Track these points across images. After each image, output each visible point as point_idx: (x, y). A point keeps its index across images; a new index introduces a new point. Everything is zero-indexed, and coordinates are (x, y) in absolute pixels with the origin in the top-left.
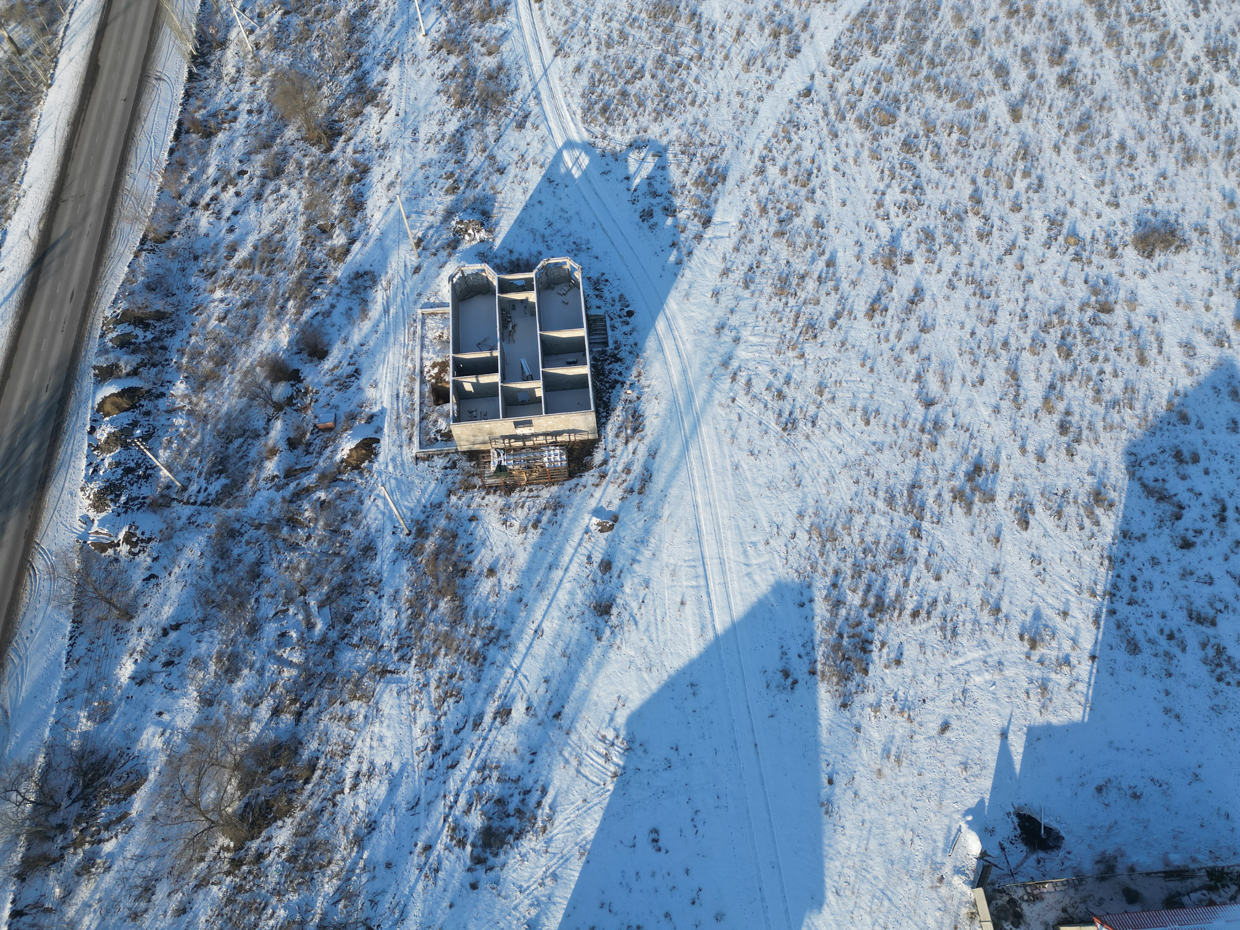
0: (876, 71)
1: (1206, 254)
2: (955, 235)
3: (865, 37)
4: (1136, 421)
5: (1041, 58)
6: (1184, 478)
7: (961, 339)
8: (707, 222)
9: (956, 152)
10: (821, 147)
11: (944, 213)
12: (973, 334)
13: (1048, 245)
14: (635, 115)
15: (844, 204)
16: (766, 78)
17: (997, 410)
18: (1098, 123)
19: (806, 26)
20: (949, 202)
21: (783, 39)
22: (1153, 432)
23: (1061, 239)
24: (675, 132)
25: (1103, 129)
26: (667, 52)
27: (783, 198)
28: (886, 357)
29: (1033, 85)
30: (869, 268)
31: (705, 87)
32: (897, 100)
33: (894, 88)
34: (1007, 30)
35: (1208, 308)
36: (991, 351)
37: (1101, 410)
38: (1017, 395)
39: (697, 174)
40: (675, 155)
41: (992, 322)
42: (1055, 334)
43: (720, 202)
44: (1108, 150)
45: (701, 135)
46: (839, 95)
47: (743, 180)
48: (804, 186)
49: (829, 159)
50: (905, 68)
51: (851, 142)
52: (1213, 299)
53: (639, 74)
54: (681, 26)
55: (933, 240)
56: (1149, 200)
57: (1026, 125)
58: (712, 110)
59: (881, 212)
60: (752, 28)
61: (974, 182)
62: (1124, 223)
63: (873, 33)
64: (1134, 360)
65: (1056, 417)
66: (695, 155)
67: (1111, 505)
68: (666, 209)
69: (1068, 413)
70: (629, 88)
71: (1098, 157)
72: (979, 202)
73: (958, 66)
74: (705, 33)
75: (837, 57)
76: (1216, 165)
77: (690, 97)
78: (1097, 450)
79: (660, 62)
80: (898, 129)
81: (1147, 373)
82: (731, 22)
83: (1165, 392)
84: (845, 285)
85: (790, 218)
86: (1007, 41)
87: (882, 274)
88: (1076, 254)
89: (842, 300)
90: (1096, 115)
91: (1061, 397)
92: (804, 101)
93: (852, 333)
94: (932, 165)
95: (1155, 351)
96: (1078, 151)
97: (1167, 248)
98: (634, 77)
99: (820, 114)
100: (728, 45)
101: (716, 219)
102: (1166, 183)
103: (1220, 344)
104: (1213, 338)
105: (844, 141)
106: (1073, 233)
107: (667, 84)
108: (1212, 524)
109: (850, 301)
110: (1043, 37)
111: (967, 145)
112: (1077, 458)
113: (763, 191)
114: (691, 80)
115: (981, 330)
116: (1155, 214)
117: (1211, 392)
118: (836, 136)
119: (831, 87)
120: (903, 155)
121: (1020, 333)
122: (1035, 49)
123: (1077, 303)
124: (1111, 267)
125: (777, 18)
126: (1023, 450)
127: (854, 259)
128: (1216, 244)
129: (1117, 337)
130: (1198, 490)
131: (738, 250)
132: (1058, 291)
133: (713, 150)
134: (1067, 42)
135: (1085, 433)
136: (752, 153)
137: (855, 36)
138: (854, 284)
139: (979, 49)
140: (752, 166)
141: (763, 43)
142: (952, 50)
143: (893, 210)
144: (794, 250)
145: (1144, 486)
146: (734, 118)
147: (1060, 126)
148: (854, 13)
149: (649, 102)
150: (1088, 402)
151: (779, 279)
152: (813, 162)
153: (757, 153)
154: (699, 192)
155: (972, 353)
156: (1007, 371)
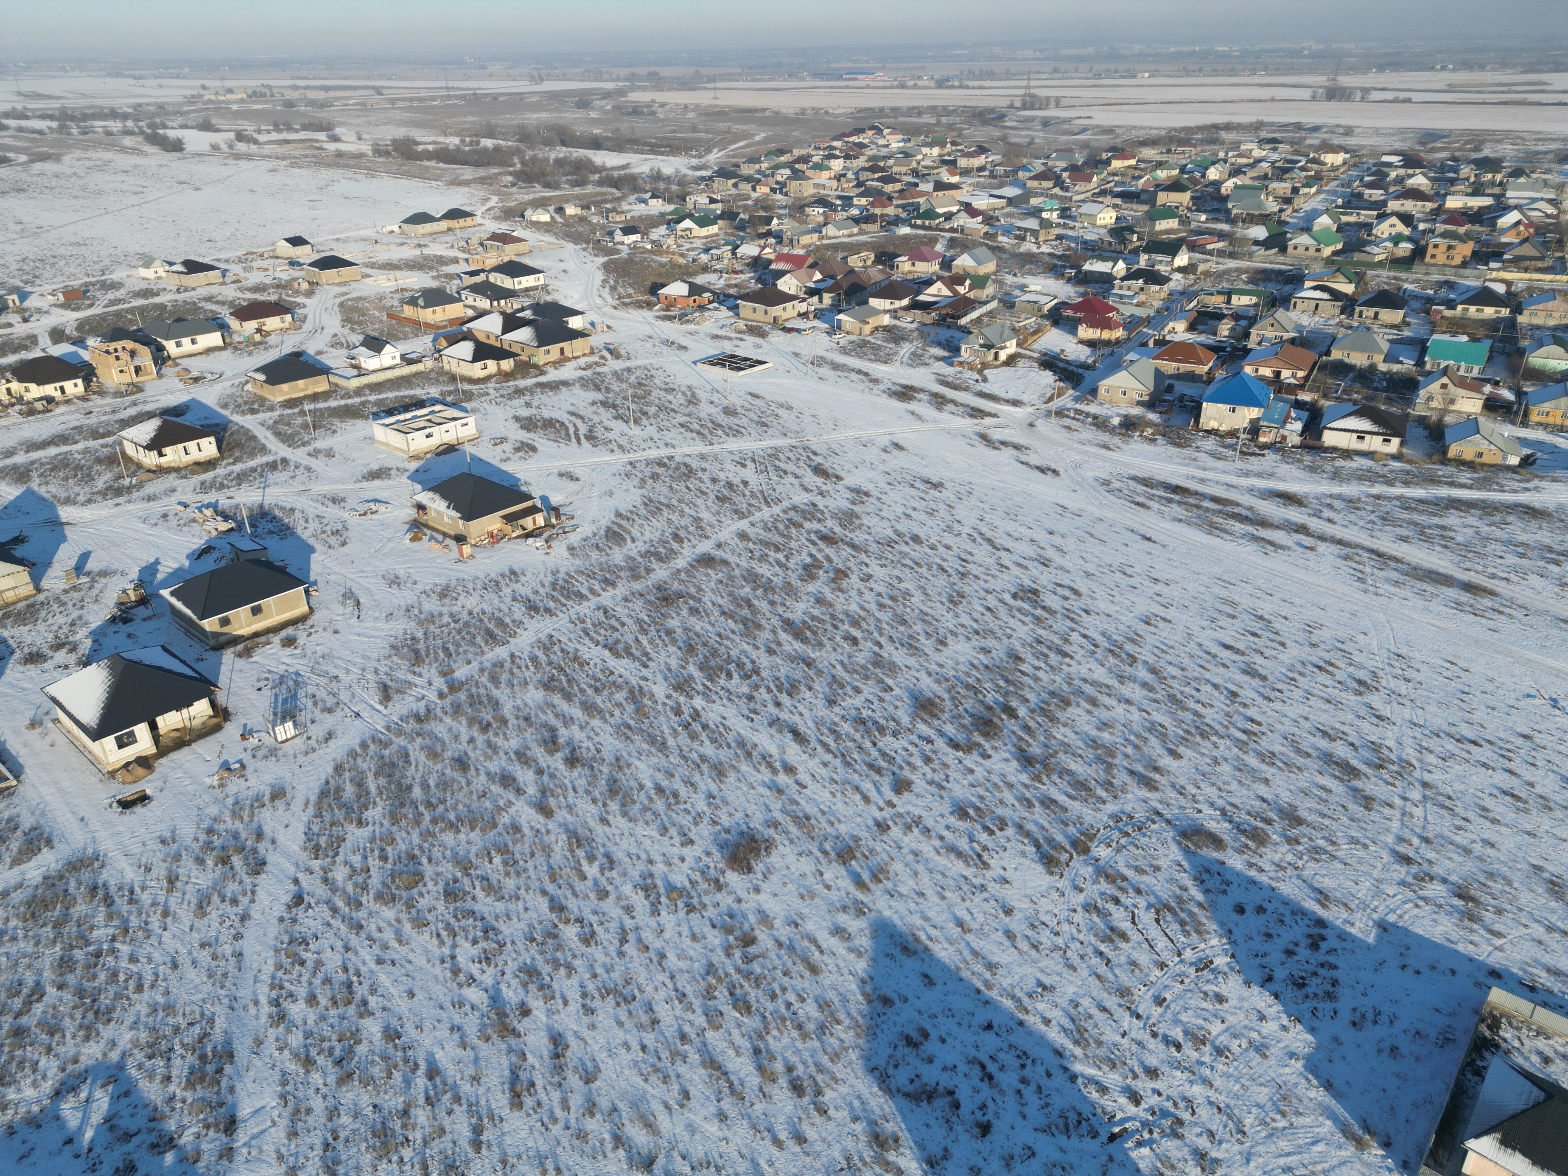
0: (372, 840)
1: (792, 842)
2: (559, 955)
3: (340, 814)
4: (851, 1033)
5: (538, 752)
6: (930, 1060)
7: (636, 1063)
8: (231, 1125)
9: (508, 874)
10: (347, 949)
11: (533, 940)
12: (644, 1048)
13: (655, 912)
14: (49, 1050)
15: (411, 994)
16: (233, 912)
17: (722, 1117)
18: (625, 780)
19: (259, 835)
20: (531, 926)
21: (237, 861)
22: (872, 1032)
23: (663, 899)
24: (126, 1038)
25: (633, 783)
26: (72, 947)
27: (327, 1031)
28: (565, 1142)
29: (545, 778)
30: (485, 1049)
31: (150, 960)
32: (414, 857)
33: (403, 847)
34: (489, 744)
35: (828, 887)
36: (675, 1054)
37: (816, 1044)
38: (731, 1085)
39: (186, 1072)
40: (140, 1067)
41: (655, 1022)
42: (722, 994)
43: (238, 1087)
44: (651, 799)
45: (171, 1020)
46: (340, 884)
47: (259, 1042)
48: (348, 1003)
49: (366, 955)
50: (403, 823)
51: (383, 924)
52: (827, 876)
53: (38, 993)
54: (80, 909)
55: (539, 974)
56: (715, 823)
57: (561, 815)
58: (173, 982)
59: (462, 978)
60: (187, 867)
61: (544, 893)
62: (708, 854)
63: (347, 808)
64: (807, 974)
65: (783, 1082)
66: (171, 1050)
67: (896, 1140)
68: (154, 1146)
69: (790, 1069)
70: (24, 1020)
71: (646, 809)
72: (562, 909)
73: (460, 796)
74: (122, 904)
75: (317, 848)
76: (744, 767)
77: (132, 984)
78: (843, 1089)
79: (65, 964)
80: (430, 884)
81: (827, 979)
82: (154, 873)
83: (854, 987)
84: (466, 1088)
85: (351, 1051)
86: (496, 753)
87: (504, 1046)
88: (687, 905)
89: (473, 1108)
90: (619, 776)
91: (772, 1058)
92: (299, 912)
93: (508, 1140)
94: (489, 900)
95: (817, 953)
96: (624, 814)
97: (758, 854)
98: (28, 1004)
99: (327, 914)
100: (161, 899)
101: (244, 1111)
102: (718, 801)
103: (860, 913)
104: (852, 911)
105: (373, 927)
106: (671, 889)
107: (87, 985)
108: (986, 1091)
109: (483, 1102)
110: (527, 735)
111: (516, 862)
112: (831, 1112)
113: (296, 1039)
114: (124, 964)
115: (649, 1039)
116: (727, 831)
117: (887, 961)
118: (361, 927)
119: (325, 880)
120: (452, 907)
121: (689, 1016)
122: (528, 748)
123: (720, 952)
124: (726, 900)
125: (217, 842)
126: (778, 1143)
127: (460, 1052)
128: (793, 829)
129: (778, 962)
130: (950, 1063)
131: (296, 1134)
132: (695, 950)
133: (197, 1030)
134: (553, 730)
135: (819, 1078)
136: (256, 1003)
137: (327, 817)
138: (475, 1079)
139: (473, 772)
140: (264, 1019)
141: (211, 876)
142: (444, 784)
143: (475, 969)
144: (376, 1086)
145: (907, 1095)
146: (210, 977)
147: (594, 801)
148: (313, 798)
149: (67, 1022)
150: (799, 1044)
151: (374, 1135)
152: (346, 969)
153: (263, 1000)
154: (200, 1092)
155: (656, 1070)
156: (704, 1064)
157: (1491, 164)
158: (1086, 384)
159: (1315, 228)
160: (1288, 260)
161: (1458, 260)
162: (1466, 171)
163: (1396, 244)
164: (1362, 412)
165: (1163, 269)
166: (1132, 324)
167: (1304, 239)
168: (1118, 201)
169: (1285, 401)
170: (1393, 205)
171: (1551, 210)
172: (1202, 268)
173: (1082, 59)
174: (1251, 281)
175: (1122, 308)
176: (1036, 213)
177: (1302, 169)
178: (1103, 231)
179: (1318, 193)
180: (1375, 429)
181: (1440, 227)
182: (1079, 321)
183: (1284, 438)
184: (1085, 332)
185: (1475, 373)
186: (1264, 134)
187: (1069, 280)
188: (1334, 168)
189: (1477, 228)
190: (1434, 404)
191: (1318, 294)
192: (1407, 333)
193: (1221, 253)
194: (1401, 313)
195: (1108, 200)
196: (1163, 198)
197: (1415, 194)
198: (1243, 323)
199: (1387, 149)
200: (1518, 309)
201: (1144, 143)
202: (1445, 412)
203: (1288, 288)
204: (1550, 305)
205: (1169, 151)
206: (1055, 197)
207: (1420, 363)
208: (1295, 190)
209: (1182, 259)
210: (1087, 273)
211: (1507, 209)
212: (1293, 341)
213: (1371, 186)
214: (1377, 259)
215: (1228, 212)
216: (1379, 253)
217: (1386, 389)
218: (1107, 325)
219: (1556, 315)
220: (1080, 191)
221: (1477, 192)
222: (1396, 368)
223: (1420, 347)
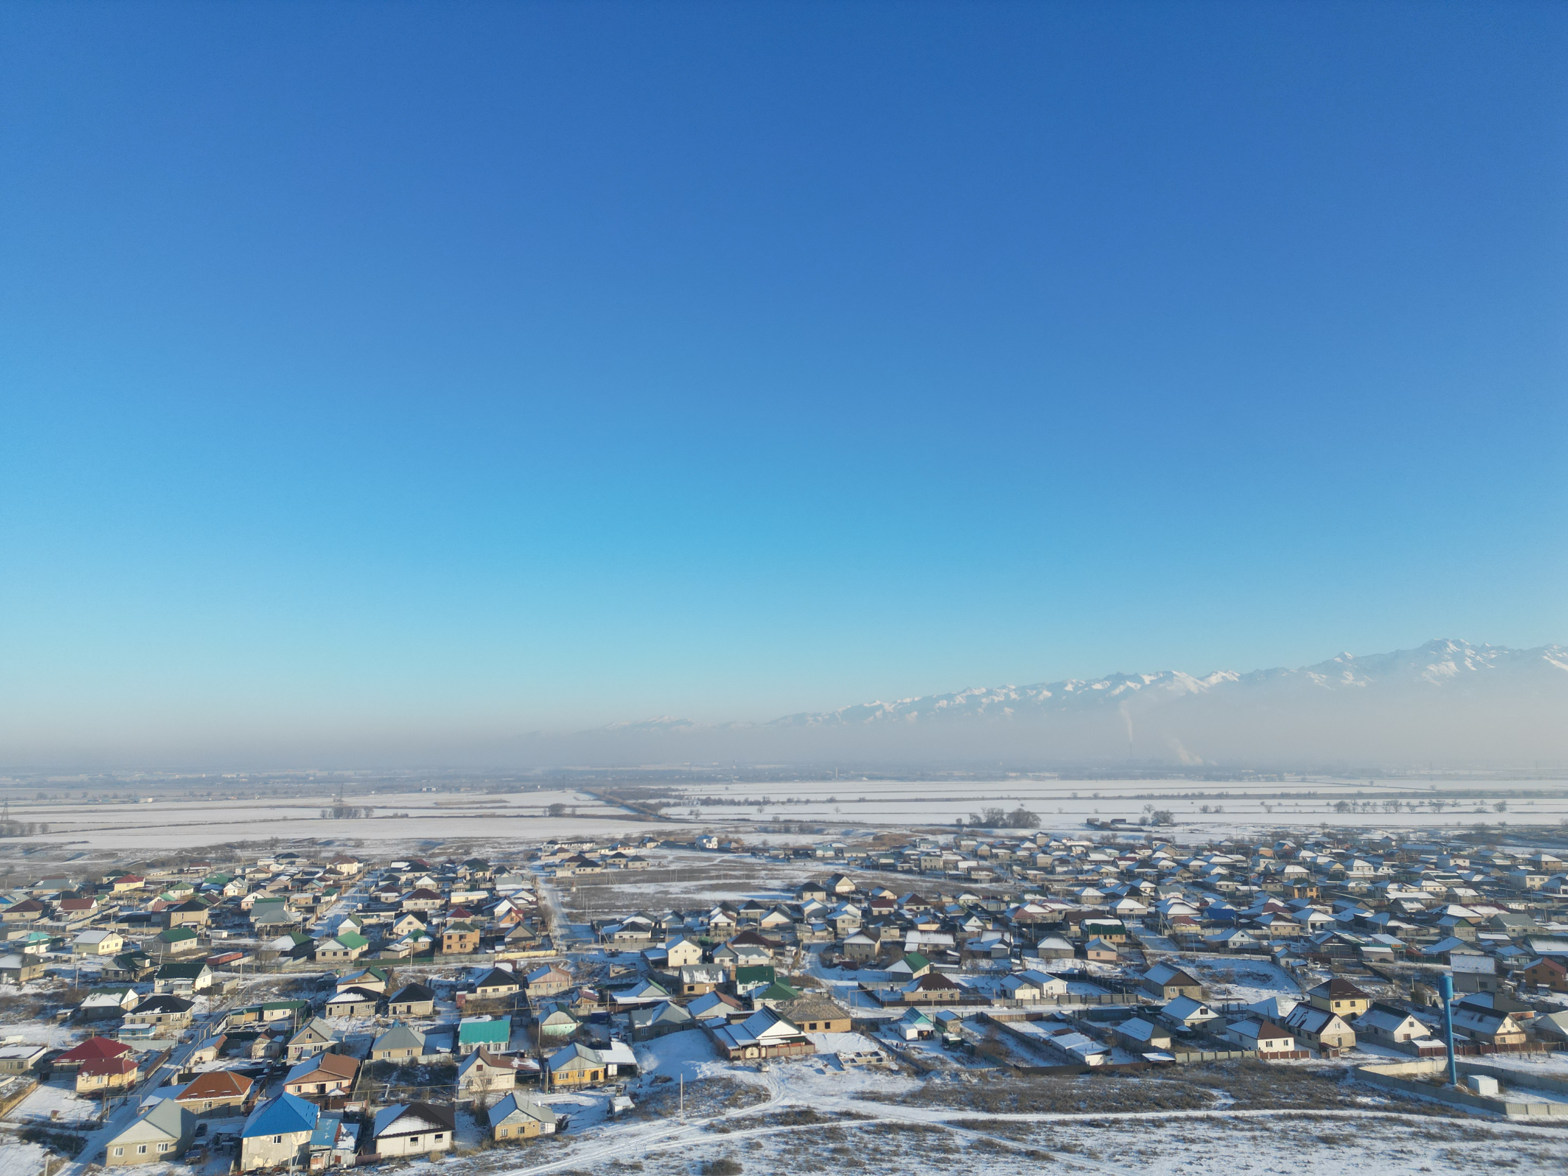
157: (479, 864)
158: (89, 1150)
159: (340, 934)
160: (318, 967)
161: (470, 948)
162: (462, 871)
163: (416, 939)
164: (412, 1111)
165: (183, 993)
166: (148, 1062)
167: (331, 945)
168: (125, 926)
169: (333, 1117)
170: (408, 905)
171: (531, 898)
172: (227, 986)
173: (72, 786)
174: (281, 994)
175: (136, 1045)
176: (17, 948)
177: (321, 879)
178: (107, 961)
179: (338, 900)
180: (426, 1126)
181: (451, 920)
182: (79, 1070)
183: (338, 1159)
184: (86, 1083)
185: (503, 1050)
186: (279, 850)
187: (63, 1022)
188: (351, 877)
189: (480, 918)
190: (474, 1088)
191: (352, 997)
192: (439, 1022)
193: (247, 969)
194: (431, 1003)
195: (113, 926)
196: (177, 918)
197: (424, 893)
198: (279, 1039)
199: (395, 857)
200: (525, 985)
201: (152, 865)
202: (485, 1093)
203: (322, 995)
204: (548, 976)
205: (181, 871)
206: (44, 928)
207: (455, 1049)
208: (317, 899)
209: (205, 980)
210: (88, 1010)
211: (499, 900)
212: (333, 1049)
213: (386, 889)
214: (402, 955)
215: (251, 926)
216: (402, 949)
217: (429, 1083)
218: (117, 1068)
219: (554, 984)
220: (75, 919)
221: (473, 888)
222: (434, 1058)
223: (452, 1033)
